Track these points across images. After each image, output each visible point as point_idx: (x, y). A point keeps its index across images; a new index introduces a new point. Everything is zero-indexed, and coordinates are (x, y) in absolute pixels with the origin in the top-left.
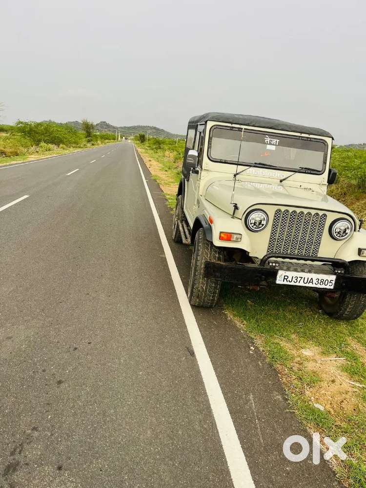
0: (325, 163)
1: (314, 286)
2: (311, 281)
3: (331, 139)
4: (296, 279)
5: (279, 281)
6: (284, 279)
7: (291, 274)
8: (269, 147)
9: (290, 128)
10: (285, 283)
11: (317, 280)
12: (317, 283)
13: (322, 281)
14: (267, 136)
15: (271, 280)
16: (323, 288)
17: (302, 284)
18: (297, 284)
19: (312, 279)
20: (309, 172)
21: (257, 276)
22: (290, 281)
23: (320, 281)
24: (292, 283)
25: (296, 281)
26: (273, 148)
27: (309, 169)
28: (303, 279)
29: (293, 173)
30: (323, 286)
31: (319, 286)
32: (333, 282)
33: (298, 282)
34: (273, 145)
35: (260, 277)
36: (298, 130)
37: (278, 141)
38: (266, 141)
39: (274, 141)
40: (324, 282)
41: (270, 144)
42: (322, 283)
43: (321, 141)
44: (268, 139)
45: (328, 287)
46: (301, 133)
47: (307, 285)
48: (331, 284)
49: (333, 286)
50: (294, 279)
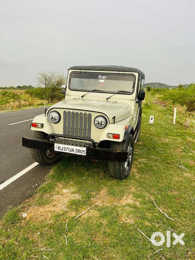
0: (134, 87)
1: (75, 153)
2: (73, 150)
3: (138, 73)
4: (65, 149)
5: (56, 149)
6: (58, 148)
7: (62, 146)
8: (101, 81)
9: (112, 69)
10: (59, 150)
11: (76, 150)
12: (76, 152)
13: (79, 151)
14: (100, 75)
15: (52, 149)
16: (80, 155)
17: (68, 152)
18: (65, 151)
19: (73, 149)
20: (124, 93)
21: (45, 146)
22: (62, 149)
23: (78, 151)
24: (63, 151)
25: (64, 150)
26: (103, 81)
27: (124, 92)
28: (68, 149)
29: (113, 94)
30: (80, 154)
31: (77, 153)
32: (85, 152)
33: (66, 150)
34: (103, 79)
35: (47, 147)
36: (117, 70)
37: (106, 77)
38: (99, 77)
39: (104, 77)
40: (80, 151)
41: (101, 79)
42: (79, 152)
43: (132, 75)
44: (100, 77)
45: (83, 154)
46: (119, 71)
47: (71, 152)
48: (84, 153)
49: (85, 154)
50: (63, 149)
